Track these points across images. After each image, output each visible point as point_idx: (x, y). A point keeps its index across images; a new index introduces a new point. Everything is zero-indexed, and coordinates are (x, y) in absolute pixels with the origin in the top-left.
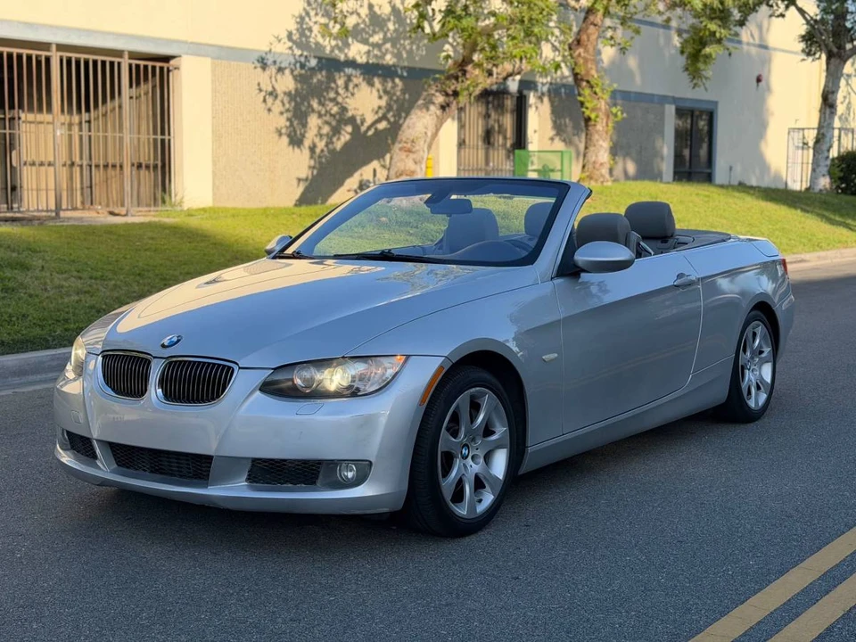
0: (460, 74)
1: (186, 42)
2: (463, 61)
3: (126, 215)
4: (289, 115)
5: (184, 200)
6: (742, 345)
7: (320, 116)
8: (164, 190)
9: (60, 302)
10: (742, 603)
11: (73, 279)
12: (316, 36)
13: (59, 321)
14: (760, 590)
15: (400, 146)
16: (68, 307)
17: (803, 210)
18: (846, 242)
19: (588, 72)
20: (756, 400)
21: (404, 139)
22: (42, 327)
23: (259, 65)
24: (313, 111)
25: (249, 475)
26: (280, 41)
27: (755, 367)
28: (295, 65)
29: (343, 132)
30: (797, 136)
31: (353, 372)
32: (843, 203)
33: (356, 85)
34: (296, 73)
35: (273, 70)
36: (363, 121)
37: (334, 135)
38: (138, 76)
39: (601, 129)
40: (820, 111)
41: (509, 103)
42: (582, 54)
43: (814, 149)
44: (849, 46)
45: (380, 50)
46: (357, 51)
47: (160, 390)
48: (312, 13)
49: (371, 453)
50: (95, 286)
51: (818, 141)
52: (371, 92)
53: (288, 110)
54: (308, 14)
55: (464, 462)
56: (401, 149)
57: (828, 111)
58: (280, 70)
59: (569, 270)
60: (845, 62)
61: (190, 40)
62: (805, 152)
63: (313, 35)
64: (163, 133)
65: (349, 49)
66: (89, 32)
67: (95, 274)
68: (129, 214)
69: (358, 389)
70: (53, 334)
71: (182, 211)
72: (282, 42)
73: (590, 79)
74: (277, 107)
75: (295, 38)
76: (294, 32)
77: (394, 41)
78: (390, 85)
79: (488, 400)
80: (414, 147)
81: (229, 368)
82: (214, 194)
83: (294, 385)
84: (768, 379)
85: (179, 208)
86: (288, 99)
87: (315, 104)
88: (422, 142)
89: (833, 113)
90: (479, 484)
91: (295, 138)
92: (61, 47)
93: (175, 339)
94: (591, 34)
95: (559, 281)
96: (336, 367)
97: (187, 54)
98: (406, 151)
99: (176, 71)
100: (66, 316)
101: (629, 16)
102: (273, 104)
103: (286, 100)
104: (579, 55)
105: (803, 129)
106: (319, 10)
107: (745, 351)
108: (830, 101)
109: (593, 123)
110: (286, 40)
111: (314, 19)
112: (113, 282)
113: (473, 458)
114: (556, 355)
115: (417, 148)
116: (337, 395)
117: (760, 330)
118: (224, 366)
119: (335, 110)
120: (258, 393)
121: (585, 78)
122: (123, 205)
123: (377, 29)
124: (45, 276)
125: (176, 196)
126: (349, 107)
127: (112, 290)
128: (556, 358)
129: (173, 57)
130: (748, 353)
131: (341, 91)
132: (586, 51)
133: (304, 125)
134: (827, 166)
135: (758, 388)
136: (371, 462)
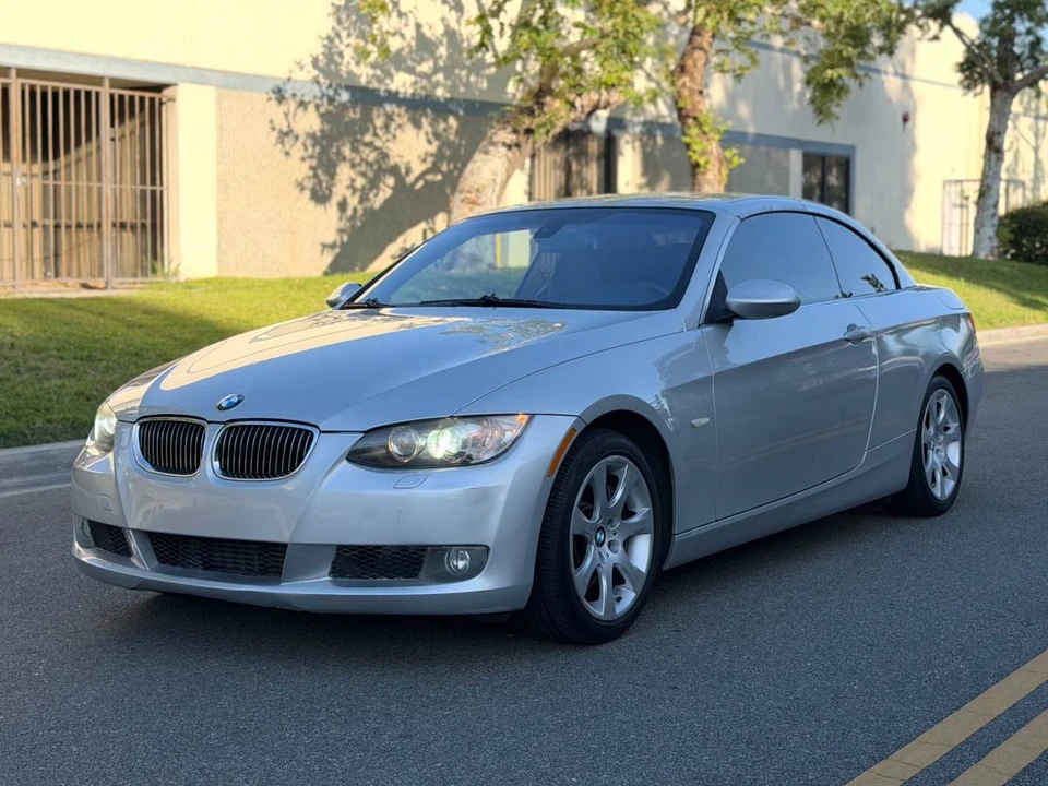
0: (535, 107)
1: (183, 67)
2: (540, 90)
3: (105, 288)
4: (314, 162)
5: (181, 268)
6: (925, 419)
7: (353, 166)
8: (155, 256)
9: (38, 386)
10: (958, 708)
11: (52, 360)
12: (349, 63)
13: (39, 411)
14: (976, 695)
15: (463, 196)
16: (49, 393)
17: (968, 280)
18: (1023, 317)
19: (694, 107)
20: (942, 488)
21: (467, 188)
22: (17, 418)
23: (273, 96)
24: (344, 159)
25: (333, 568)
26: (302, 68)
27: (940, 447)
28: (321, 98)
29: (382, 186)
30: (954, 190)
31: (464, 436)
32: (1016, 271)
33: (400, 126)
34: (322, 110)
35: (293, 105)
36: (408, 171)
37: (371, 189)
38: (123, 109)
39: (712, 177)
40: (985, 157)
41: (594, 147)
42: (688, 84)
43: (978, 204)
44: (1019, 76)
45: (429, 81)
46: (402, 83)
47: (218, 462)
48: (344, 34)
49: (489, 534)
50: (81, 368)
51: (982, 194)
52: (418, 136)
53: (311, 157)
54: (338, 35)
55: (600, 549)
56: (462, 201)
57: (994, 156)
58: (303, 104)
59: (721, 315)
60: (1014, 95)
61: (189, 64)
62: (965, 211)
63: (345, 62)
64: (153, 183)
65: (392, 80)
66: (59, 53)
67: (80, 353)
68: (109, 286)
69: (470, 457)
70: (32, 426)
71: (177, 283)
72: (305, 69)
73: (698, 115)
74: (297, 151)
75: (321, 64)
76: (321, 57)
77: (448, 71)
78: (442, 126)
79: (627, 472)
80: (479, 198)
81: (307, 432)
82: (219, 261)
83: (389, 453)
84: (956, 462)
85: (173, 280)
86: (313, 142)
87: (347, 151)
88: (490, 192)
89: (1000, 159)
90: (617, 579)
91: (320, 193)
92: (22, 72)
93: (235, 400)
94: (698, 59)
95: (708, 329)
96: (442, 429)
97: (185, 81)
98: (469, 203)
99: (170, 104)
100: (48, 404)
101: (745, 36)
102: (292, 147)
103: (309, 142)
104: (684, 85)
105: (961, 182)
106: (352, 30)
107: (928, 426)
108: (996, 144)
109: (702, 170)
110: (310, 67)
111: (345, 41)
112: (104, 364)
113: (610, 545)
114: (708, 420)
115: (484, 199)
116: (444, 463)
117: (946, 400)
118: (301, 430)
119: (372, 157)
120: (345, 462)
121: (692, 114)
122: (101, 275)
123: (426, 56)
124: (17, 356)
125: (170, 263)
126: (391, 153)
127: (103, 373)
128: (708, 424)
129: (167, 86)
130: (932, 429)
131: (380, 133)
132: (692, 79)
133: (332, 175)
134: (993, 225)
135: (945, 473)
136: (488, 548)
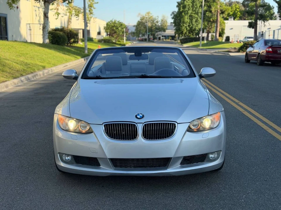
25: (181, 162)
49: (222, 147)
51: (44, 28)
57: (46, 19)
60: (50, 4)
93: (141, 115)
105: (30, 24)
108: (47, 16)
118: (171, 123)
120: (187, 132)
134: (47, 36)
136: (221, 151)
